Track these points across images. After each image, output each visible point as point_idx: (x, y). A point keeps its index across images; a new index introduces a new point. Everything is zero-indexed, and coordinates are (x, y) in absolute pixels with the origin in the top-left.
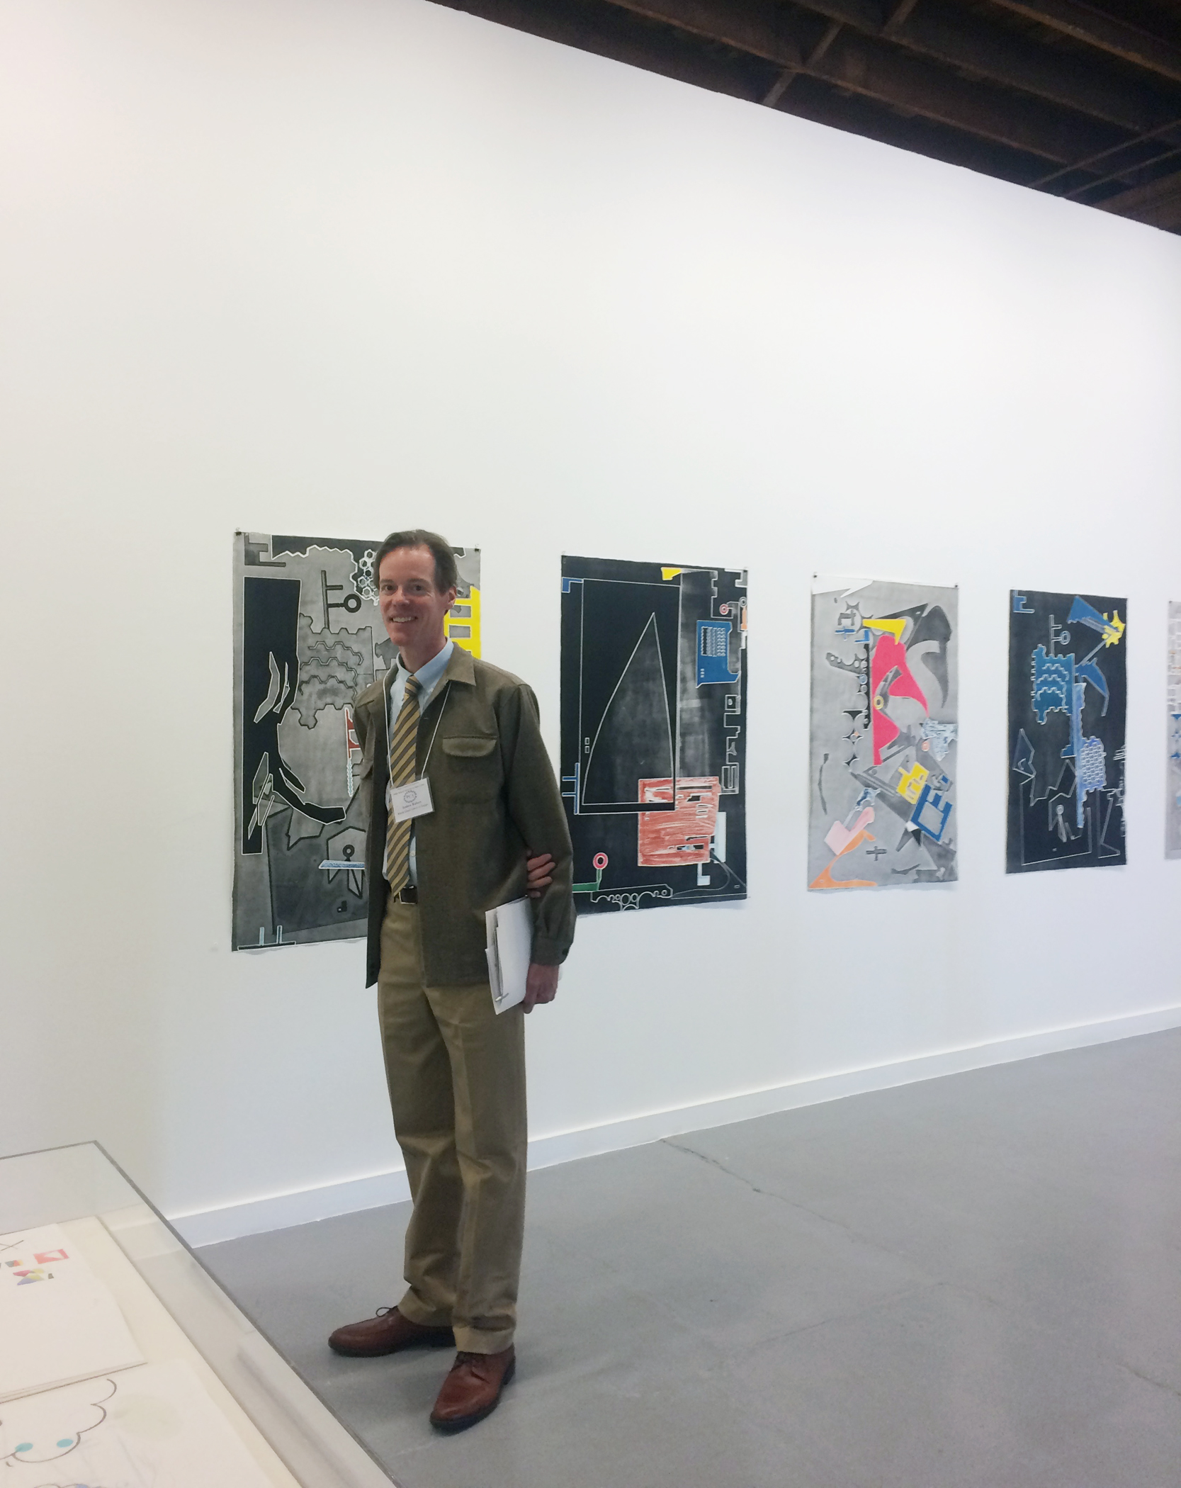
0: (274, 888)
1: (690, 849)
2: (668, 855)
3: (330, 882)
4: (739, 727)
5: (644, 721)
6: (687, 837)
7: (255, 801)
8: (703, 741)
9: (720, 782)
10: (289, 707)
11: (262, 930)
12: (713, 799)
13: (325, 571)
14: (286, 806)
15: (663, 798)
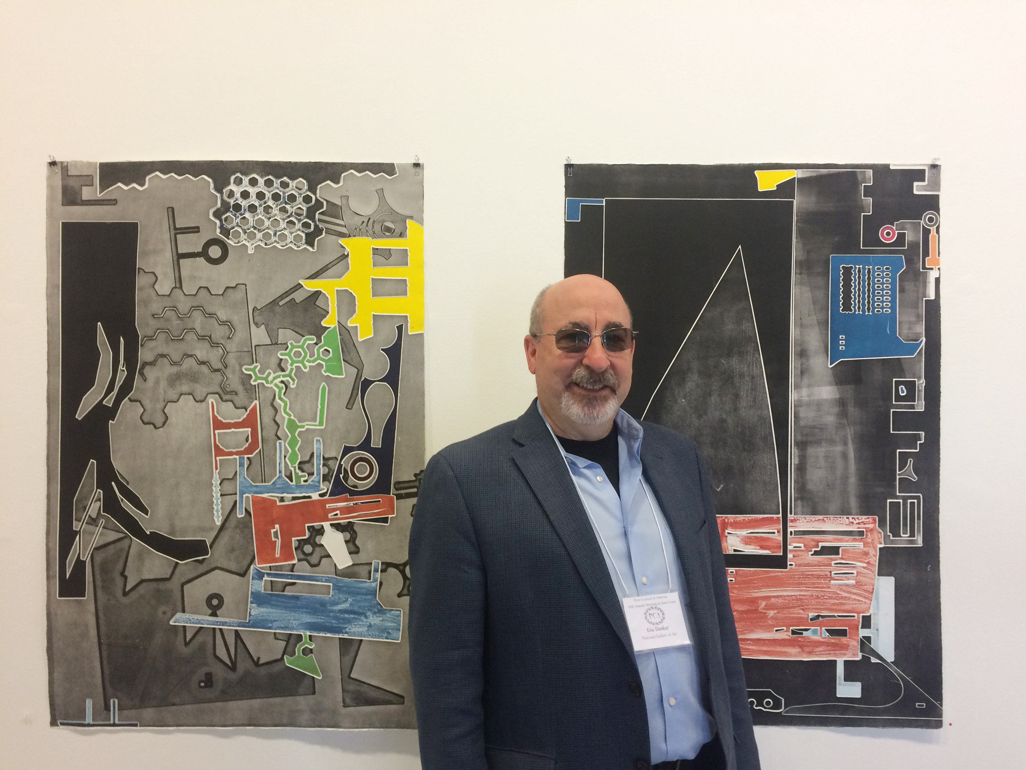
0: (104, 648)
1: (817, 634)
2: (774, 642)
3: (187, 644)
4: (923, 434)
5: (723, 421)
6: (812, 615)
7: (76, 526)
8: (845, 456)
9: (882, 524)
10: (127, 398)
11: (89, 703)
12: (866, 554)
13: (173, 208)
14: (122, 535)
15: (762, 548)
